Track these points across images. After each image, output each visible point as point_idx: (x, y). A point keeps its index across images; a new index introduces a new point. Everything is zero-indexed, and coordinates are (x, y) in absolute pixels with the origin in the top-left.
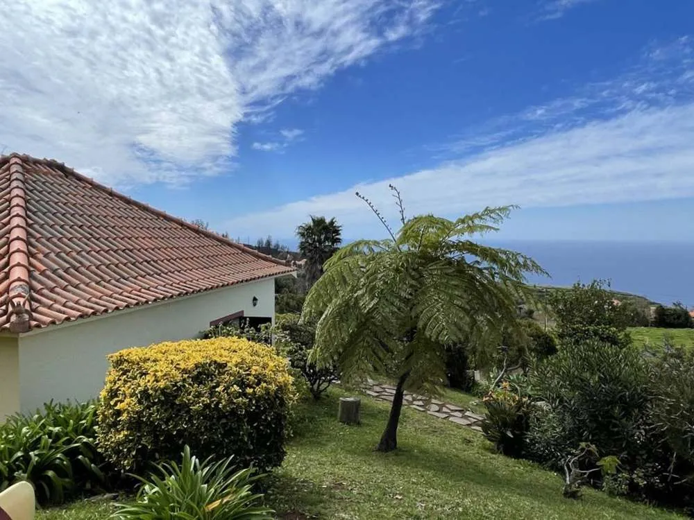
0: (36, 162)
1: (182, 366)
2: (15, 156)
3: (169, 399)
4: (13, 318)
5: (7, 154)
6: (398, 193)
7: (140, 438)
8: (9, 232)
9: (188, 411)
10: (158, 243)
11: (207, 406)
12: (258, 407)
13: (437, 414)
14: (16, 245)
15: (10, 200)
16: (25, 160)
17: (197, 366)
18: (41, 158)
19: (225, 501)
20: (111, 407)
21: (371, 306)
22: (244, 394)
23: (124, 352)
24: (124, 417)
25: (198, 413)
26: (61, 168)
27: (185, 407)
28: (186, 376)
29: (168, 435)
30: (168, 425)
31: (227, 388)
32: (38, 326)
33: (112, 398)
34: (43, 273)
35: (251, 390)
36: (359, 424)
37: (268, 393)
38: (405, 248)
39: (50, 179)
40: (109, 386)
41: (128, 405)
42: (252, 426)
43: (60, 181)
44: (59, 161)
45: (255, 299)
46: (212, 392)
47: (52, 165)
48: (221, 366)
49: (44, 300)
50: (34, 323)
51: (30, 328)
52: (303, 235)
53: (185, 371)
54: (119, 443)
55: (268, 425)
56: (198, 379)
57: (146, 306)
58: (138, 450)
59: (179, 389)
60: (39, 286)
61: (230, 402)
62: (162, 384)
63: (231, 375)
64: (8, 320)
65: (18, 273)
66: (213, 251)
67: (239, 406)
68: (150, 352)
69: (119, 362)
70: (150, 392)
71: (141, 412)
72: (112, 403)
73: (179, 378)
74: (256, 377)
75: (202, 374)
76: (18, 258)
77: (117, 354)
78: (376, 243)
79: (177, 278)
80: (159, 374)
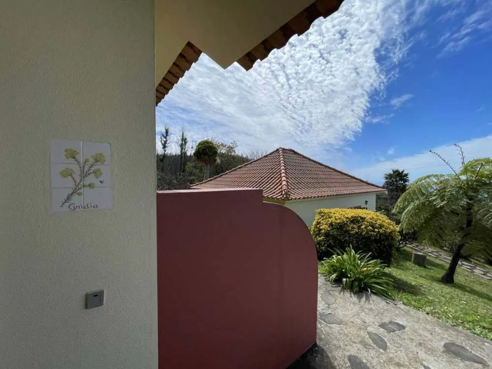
0: (286, 150)
1: (346, 216)
2: (281, 148)
3: (341, 227)
4: (285, 196)
5: (278, 148)
6: (461, 148)
7: (328, 240)
8: (281, 171)
9: (349, 234)
10: (326, 176)
11: (357, 233)
12: (380, 238)
13: (483, 276)
14: (283, 175)
15: (280, 161)
16: (283, 149)
17: (352, 217)
18: (287, 148)
19: (369, 269)
20: (317, 228)
21: (442, 205)
22: (374, 231)
23: (322, 210)
24: (323, 231)
25: (353, 235)
26: (293, 151)
27: (347, 231)
28: (348, 220)
29: (340, 241)
30: (340, 237)
31: (365, 228)
32: (291, 199)
33: (318, 225)
34: (291, 184)
35: (377, 230)
36: (425, 267)
37: (385, 233)
38: (463, 177)
39: (290, 155)
40: (316, 221)
41: (324, 227)
42: (377, 246)
43: (293, 155)
44: (293, 149)
45: (366, 201)
46: (359, 227)
47: (291, 150)
48: (363, 219)
49: (292, 192)
50: (290, 198)
51: (289, 200)
52: (387, 178)
53: (347, 218)
54: (320, 241)
55: (385, 247)
56: (352, 222)
57: (324, 198)
58: (328, 244)
59: (345, 224)
60: (290, 188)
61: (367, 233)
62: (338, 221)
63: (368, 222)
64: (283, 197)
65: (284, 183)
66: (348, 181)
67: (371, 235)
68: (333, 210)
69: (320, 213)
70: (333, 224)
71: (330, 231)
72: (318, 226)
73: (345, 220)
74: (379, 225)
75: (355, 220)
76: (284, 178)
77: (320, 210)
78: (442, 176)
79: (334, 189)
80: (337, 218)
